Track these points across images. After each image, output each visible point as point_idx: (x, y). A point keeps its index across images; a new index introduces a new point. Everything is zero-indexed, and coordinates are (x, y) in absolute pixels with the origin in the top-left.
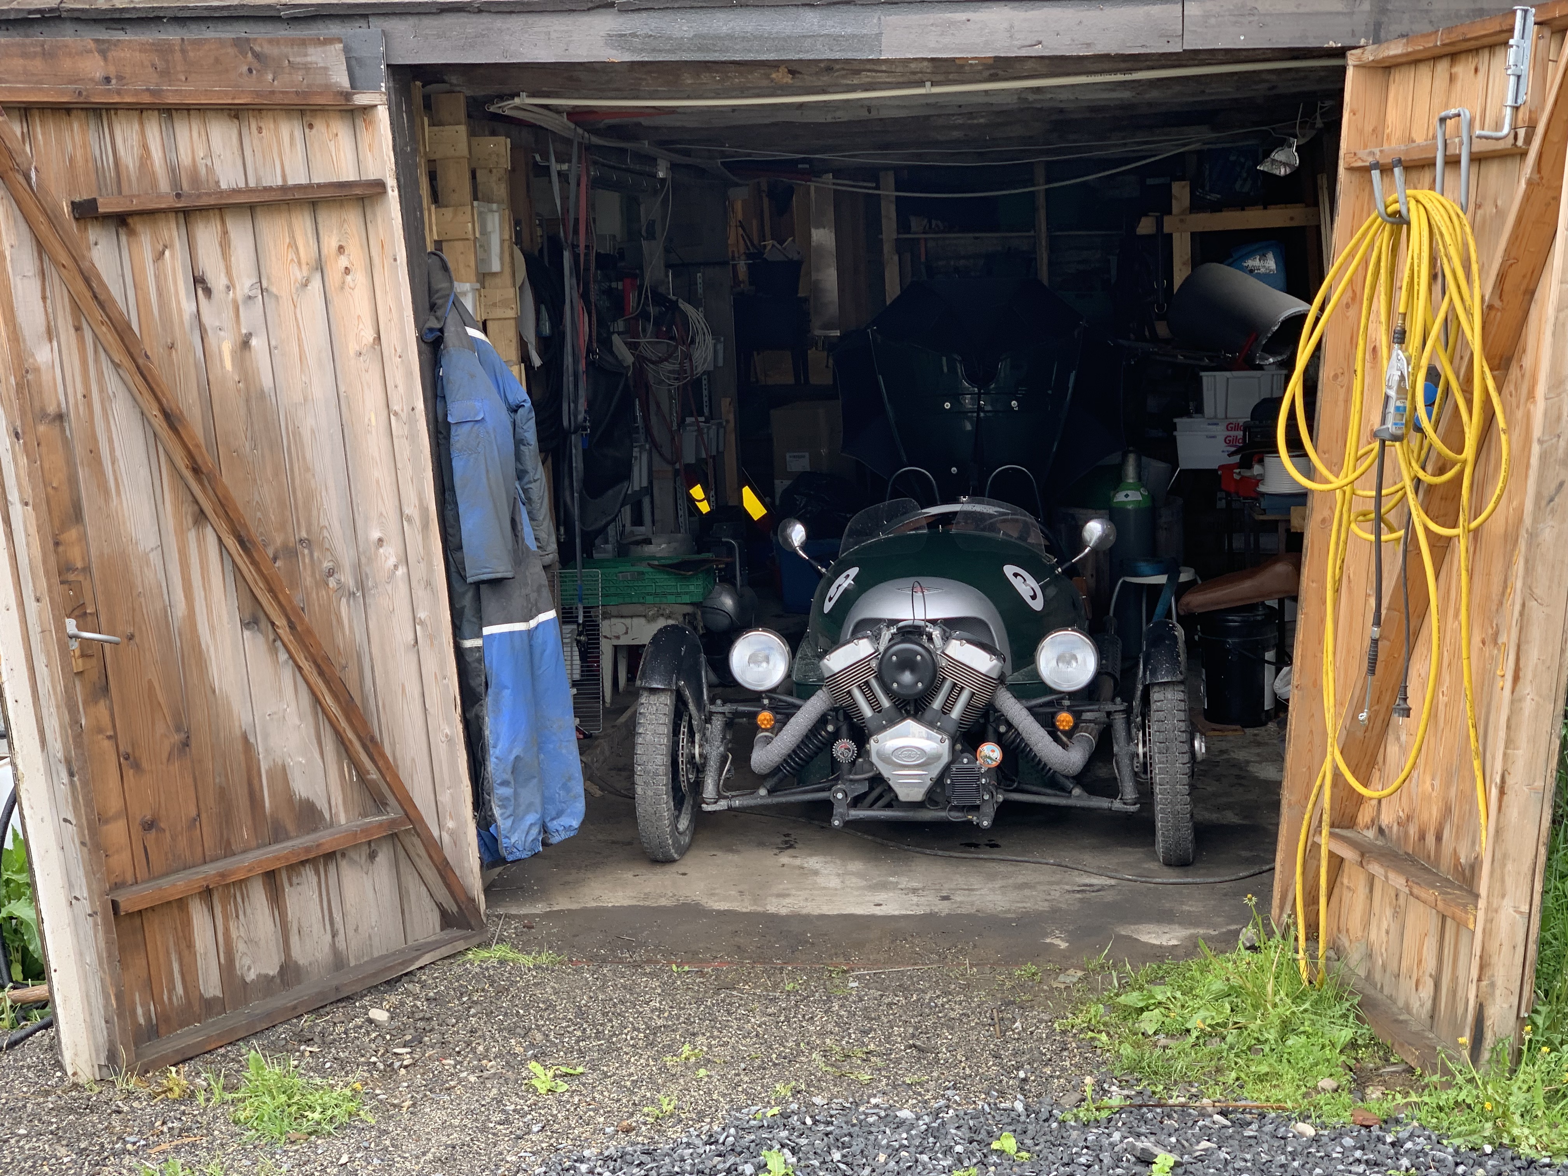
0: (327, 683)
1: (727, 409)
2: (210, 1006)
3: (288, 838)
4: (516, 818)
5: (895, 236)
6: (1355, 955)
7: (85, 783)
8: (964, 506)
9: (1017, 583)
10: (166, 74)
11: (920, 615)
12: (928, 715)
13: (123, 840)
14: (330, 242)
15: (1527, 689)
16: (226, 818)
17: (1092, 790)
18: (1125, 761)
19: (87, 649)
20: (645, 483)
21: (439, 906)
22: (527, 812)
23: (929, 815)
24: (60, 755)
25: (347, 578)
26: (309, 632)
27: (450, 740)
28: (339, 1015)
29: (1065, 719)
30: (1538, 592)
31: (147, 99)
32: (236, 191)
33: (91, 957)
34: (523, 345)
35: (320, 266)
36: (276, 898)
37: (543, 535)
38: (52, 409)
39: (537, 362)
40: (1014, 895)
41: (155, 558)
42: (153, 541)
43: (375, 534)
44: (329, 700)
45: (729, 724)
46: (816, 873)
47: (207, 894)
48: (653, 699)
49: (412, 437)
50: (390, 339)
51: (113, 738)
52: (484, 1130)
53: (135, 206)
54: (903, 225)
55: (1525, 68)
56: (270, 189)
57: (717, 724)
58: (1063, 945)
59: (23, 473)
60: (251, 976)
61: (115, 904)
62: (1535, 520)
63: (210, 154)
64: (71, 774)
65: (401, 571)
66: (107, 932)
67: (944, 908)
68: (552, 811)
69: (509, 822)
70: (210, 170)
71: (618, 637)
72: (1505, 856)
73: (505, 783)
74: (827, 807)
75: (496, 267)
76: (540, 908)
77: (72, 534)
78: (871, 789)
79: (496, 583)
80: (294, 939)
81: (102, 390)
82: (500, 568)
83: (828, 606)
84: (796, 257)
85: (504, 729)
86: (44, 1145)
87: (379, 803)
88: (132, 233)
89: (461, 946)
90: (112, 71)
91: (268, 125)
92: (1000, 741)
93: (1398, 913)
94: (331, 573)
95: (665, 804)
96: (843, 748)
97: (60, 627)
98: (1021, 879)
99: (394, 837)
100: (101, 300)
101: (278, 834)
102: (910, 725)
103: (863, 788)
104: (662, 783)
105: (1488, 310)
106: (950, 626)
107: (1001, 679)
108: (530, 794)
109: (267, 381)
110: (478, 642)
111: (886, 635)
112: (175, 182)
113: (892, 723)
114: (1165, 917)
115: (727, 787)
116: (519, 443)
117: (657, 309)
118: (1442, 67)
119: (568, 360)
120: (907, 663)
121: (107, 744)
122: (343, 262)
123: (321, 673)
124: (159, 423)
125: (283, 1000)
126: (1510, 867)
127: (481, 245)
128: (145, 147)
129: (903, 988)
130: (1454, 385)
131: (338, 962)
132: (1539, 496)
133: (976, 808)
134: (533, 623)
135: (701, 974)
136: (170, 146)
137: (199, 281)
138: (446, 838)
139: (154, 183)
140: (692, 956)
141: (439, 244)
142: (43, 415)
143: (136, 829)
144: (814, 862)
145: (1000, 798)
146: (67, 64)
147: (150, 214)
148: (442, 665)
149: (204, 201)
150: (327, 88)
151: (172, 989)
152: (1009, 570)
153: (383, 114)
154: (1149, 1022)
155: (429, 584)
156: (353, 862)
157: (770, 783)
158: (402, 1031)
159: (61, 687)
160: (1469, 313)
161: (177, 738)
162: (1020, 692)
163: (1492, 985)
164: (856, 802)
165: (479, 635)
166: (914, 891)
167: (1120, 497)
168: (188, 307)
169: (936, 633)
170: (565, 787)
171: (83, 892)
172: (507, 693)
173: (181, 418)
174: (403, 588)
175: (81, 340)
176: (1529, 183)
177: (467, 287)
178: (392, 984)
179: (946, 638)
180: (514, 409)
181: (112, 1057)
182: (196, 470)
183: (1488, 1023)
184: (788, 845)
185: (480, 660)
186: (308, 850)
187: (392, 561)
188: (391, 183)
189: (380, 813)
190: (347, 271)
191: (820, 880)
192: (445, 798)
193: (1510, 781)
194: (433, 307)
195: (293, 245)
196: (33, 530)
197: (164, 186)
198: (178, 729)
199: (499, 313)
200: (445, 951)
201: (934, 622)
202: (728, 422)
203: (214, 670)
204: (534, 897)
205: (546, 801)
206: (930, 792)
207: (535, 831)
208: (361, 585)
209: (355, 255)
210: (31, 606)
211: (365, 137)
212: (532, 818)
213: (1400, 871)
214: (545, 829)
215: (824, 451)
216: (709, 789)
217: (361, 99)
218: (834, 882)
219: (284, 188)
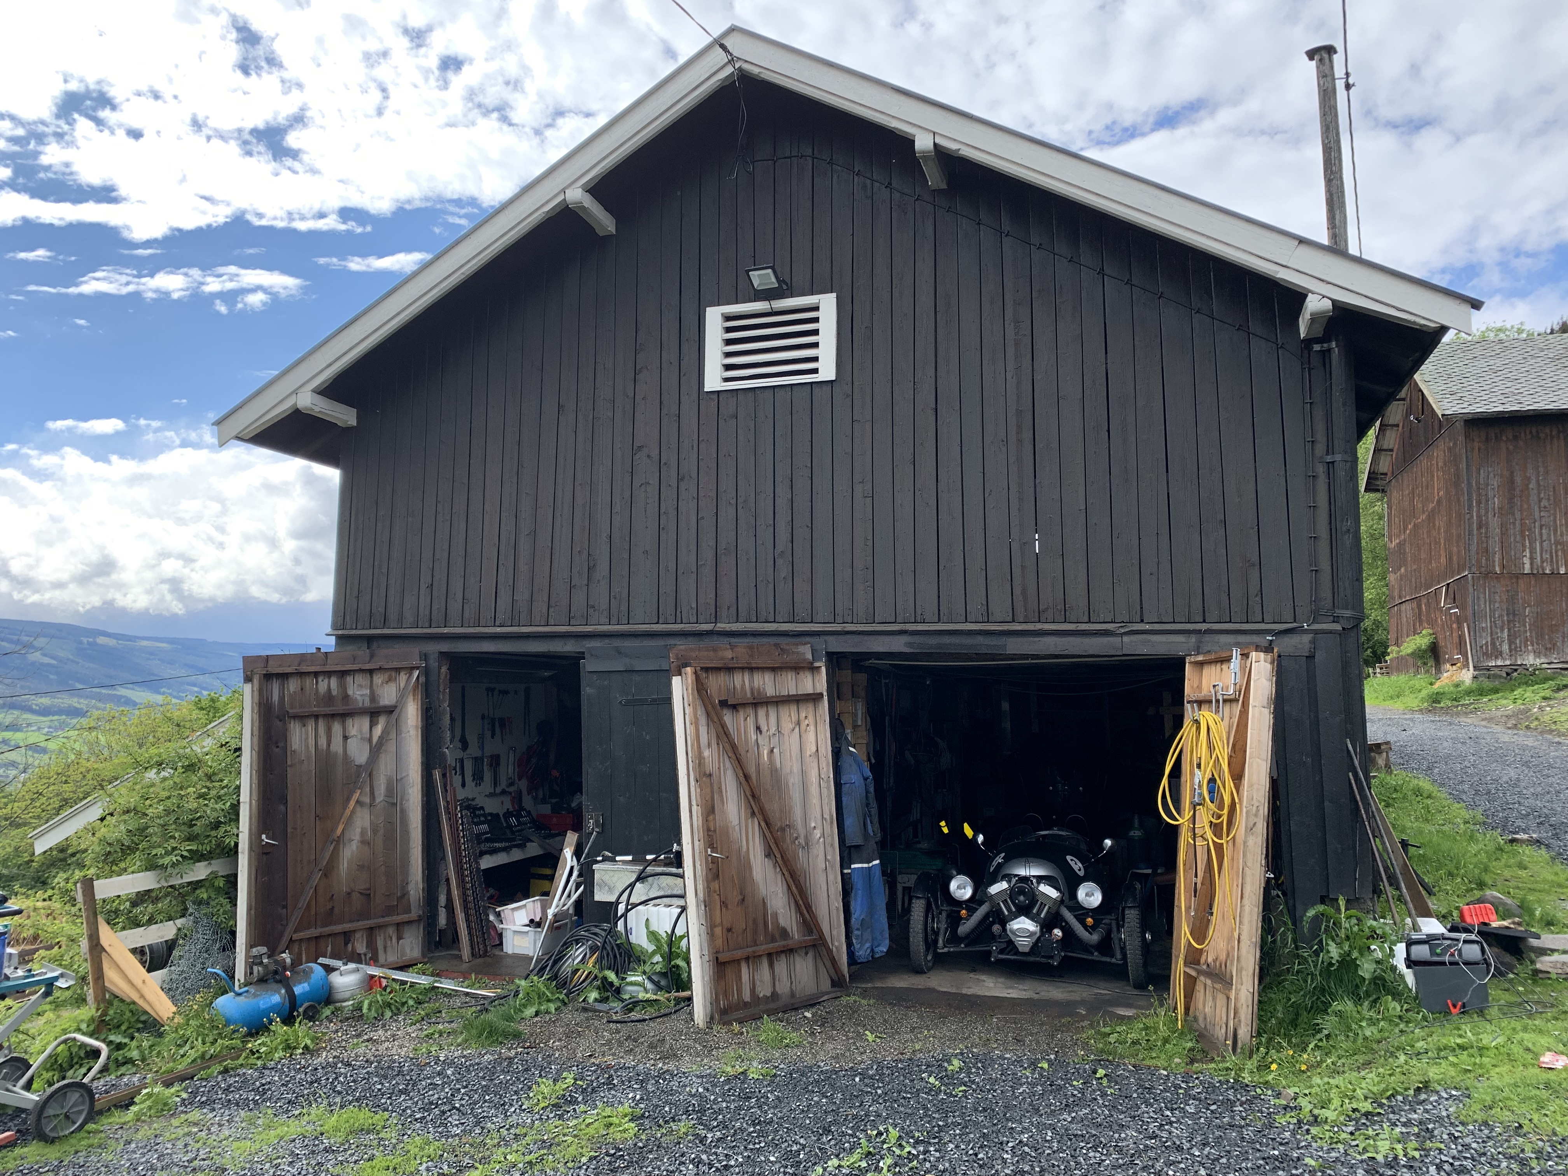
0: (794, 881)
2: (746, 1004)
3: (776, 942)
4: (862, 944)
6: (1201, 1019)
7: (710, 910)
8: (1055, 831)
9: (1072, 864)
10: (752, 656)
11: (1028, 874)
12: (1031, 915)
13: (720, 935)
14: (803, 715)
15: (1246, 901)
16: (755, 932)
17: (1103, 954)
18: (1117, 942)
19: (714, 860)
21: (831, 977)
22: (866, 942)
23: (1032, 959)
24: (702, 899)
25: (802, 841)
26: (788, 860)
27: (837, 909)
28: (793, 1014)
29: (1090, 921)
30: (1248, 864)
31: (746, 665)
32: (773, 697)
33: (707, 978)
34: (868, 754)
35: (798, 723)
36: (771, 965)
37: (875, 830)
38: (708, 772)
39: (873, 761)
40: (1065, 994)
41: (737, 828)
42: (737, 822)
43: (813, 825)
44: (794, 888)
45: (948, 916)
46: (984, 981)
47: (747, 959)
48: (918, 901)
49: (828, 788)
50: (822, 751)
51: (719, 895)
52: (849, 1050)
53: (740, 701)
55: (1237, 670)
56: (783, 696)
57: (944, 914)
58: (1084, 1013)
59: (698, 795)
60: (761, 995)
61: (717, 958)
62: (1246, 837)
63: (764, 684)
64: (705, 907)
65: (822, 840)
66: (714, 969)
67: (1036, 997)
68: (876, 944)
69: (859, 946)
70: (764, 689)
71: (905, 883)
72: (1242, 968)
73: (858, 929)
74: (989, 953)
75: (859, 723)
76: (869, 985)
77: (711, 817)
78: (1008, 946)
79: (857, 847)
80: (777, 983)
81: (724, 766)
82: (858, 841)
83: (992, 869)
85: (858, 908)
86: (691, 1043)
87: (810, 932)
88: (737, 711)
89: (839, 994)
90: (734, 655)
91: (784, 673)
92: (1062, 929)
93: (1214, 999)
94: (797, 838)
95: (922, 948)
96: (996, 928)
97: (707, 851)
98: (1070, 989)
99: (814, 946)
100: (727, 734)
101: (773, 940)
102: (1023, 918)
103: (1004, 946)
104: (920, 937)
105: (1230, 757)
106: (1040, 879)
107: (1062, 901)
108: (867, 935)
109: (778, 765)
110: (849, 871)
111: (1014, 880)
112: (752, 693)
113: (1016, 918)
114: (1129, 1006)
115: (947, 942)
116: (867, 792)
118: (1219, 665)
119: (887, 761)
120: (1022, 892)
121: (717, 897)
122: (807, 722)
123: (792, 877)
124: (742, 778)
125: (772, 1006)
126: (1244, 973)
127: (855, 715)
128: (744, 681)
129: (1015, 1023)
130: (1221, 785)
131: (793, 995)
132: (1246, 827)
133: (1052, 957)
134: (871, 865)
135: (933, 1012)
136: (752, 681)
137: (758, 728)
138: (834, 949)
139: (746, 694)
140: (930, 1006)
141: (839, 714)
142: (705, 774)
143: (725, 930)
144: (983, 977)
145: (1063, 954)
146: (720, 653)
147: (744, 705)
148: (836, 878)
149: (762, 701)
150: (805, 660)
151: (733, 996)
152: (1069, 858)
153: (824, 669)
154: (1112, 1038)
155: (832, 845)
156: (800, 955)
157: (967, 941)
158: (817, 1021)
159: (704, 873)
160: (1223, 759)
161: (740, 897)
162: (1070, 909)
163: (1240, 1021)
164: (1002, 952)
165: (850, 868)
166: (1025, 990)
167: (1132, 833)
168: (754, 737)
169: (1034, 881)
170: (881, 934)
171: (706, 952)
172: (860, 892)
173: (750, 777)
174: (822, 846)
175: (719, 748)
176: (1240, 711)
177: (849, 731)
178: (813, 1005)
179: (1039, 883)
180: (866, 779)
181: (712, 1018)
182: (753, 796)
183: (1239, 1037)
184: (973, 970)
185: (850, 878)
186: (784, 946)
187: (819, 835)
188: (825, 694)
189: (810, 936)
190: (808, 725)
191: (986, 984)
192: (835, 933)
193: (1242, 938)
194: (837, 739)
195: (790, 715)
196: (700, 815)
197: (749, 695)
198: (741, 894)
199: (860, 741)
200: (833, 995)
201: (1034, 876)
203: (754, 873)
204: (867, 982)
205: (873, 939)
206: (1032, 948)
207: (869, 951)
208: (807, 844)
209: (811, 720)
210: (697, 843)
211: (817, 678)
212: (868, 945)
213: (1210, 978)
214: (872, 951)
216: (941, 943)
217: (817, 664)
218: (992, 985)
219: (789, 696)
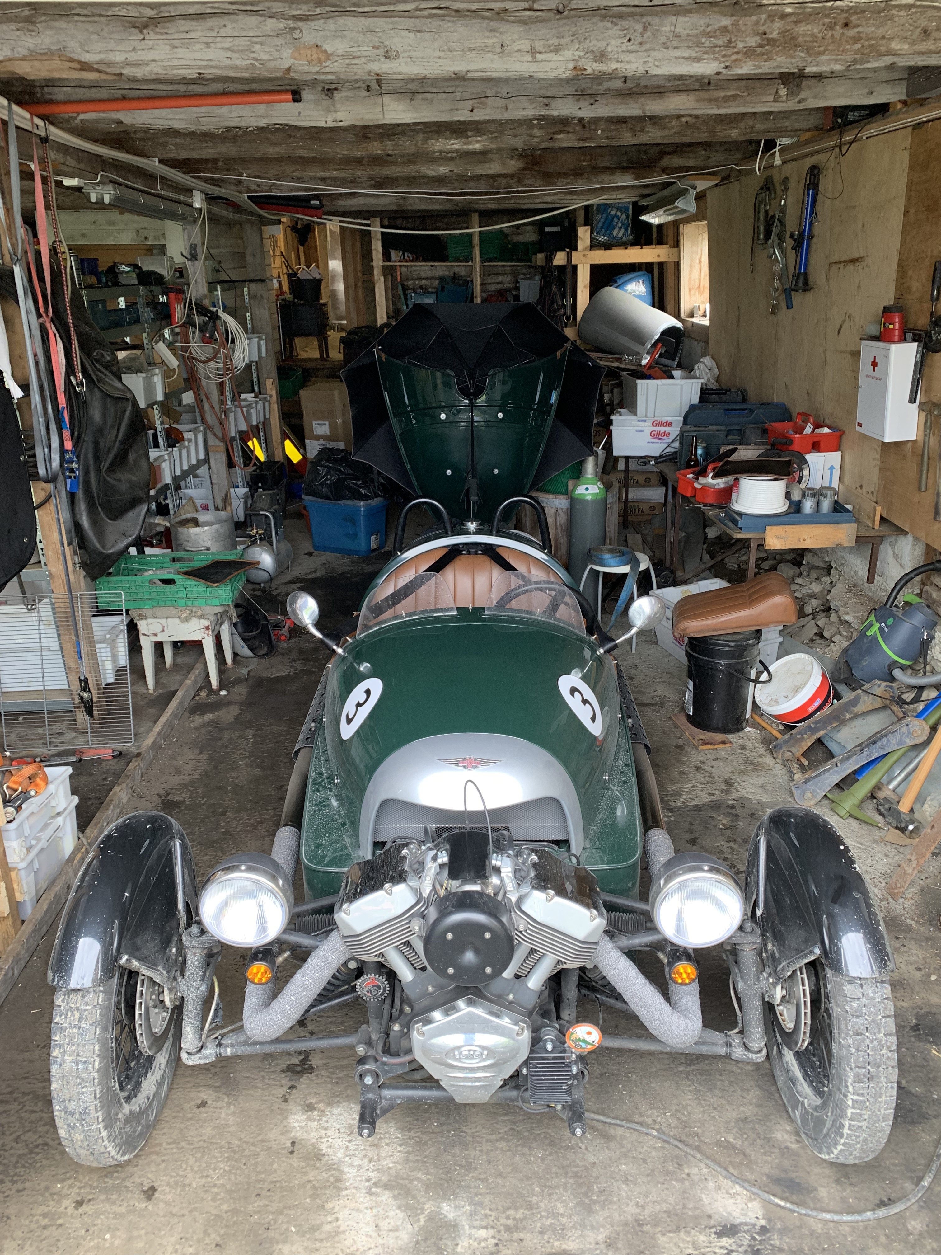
1: (271, 388)
5: (381, 263)
20: (202, 456)
54: (387, 257)
71: (156, 635)
84: (318, 277)
117: (203, 318)
167: (581, 490)
202: (271, 396)
215: (339, 421)
